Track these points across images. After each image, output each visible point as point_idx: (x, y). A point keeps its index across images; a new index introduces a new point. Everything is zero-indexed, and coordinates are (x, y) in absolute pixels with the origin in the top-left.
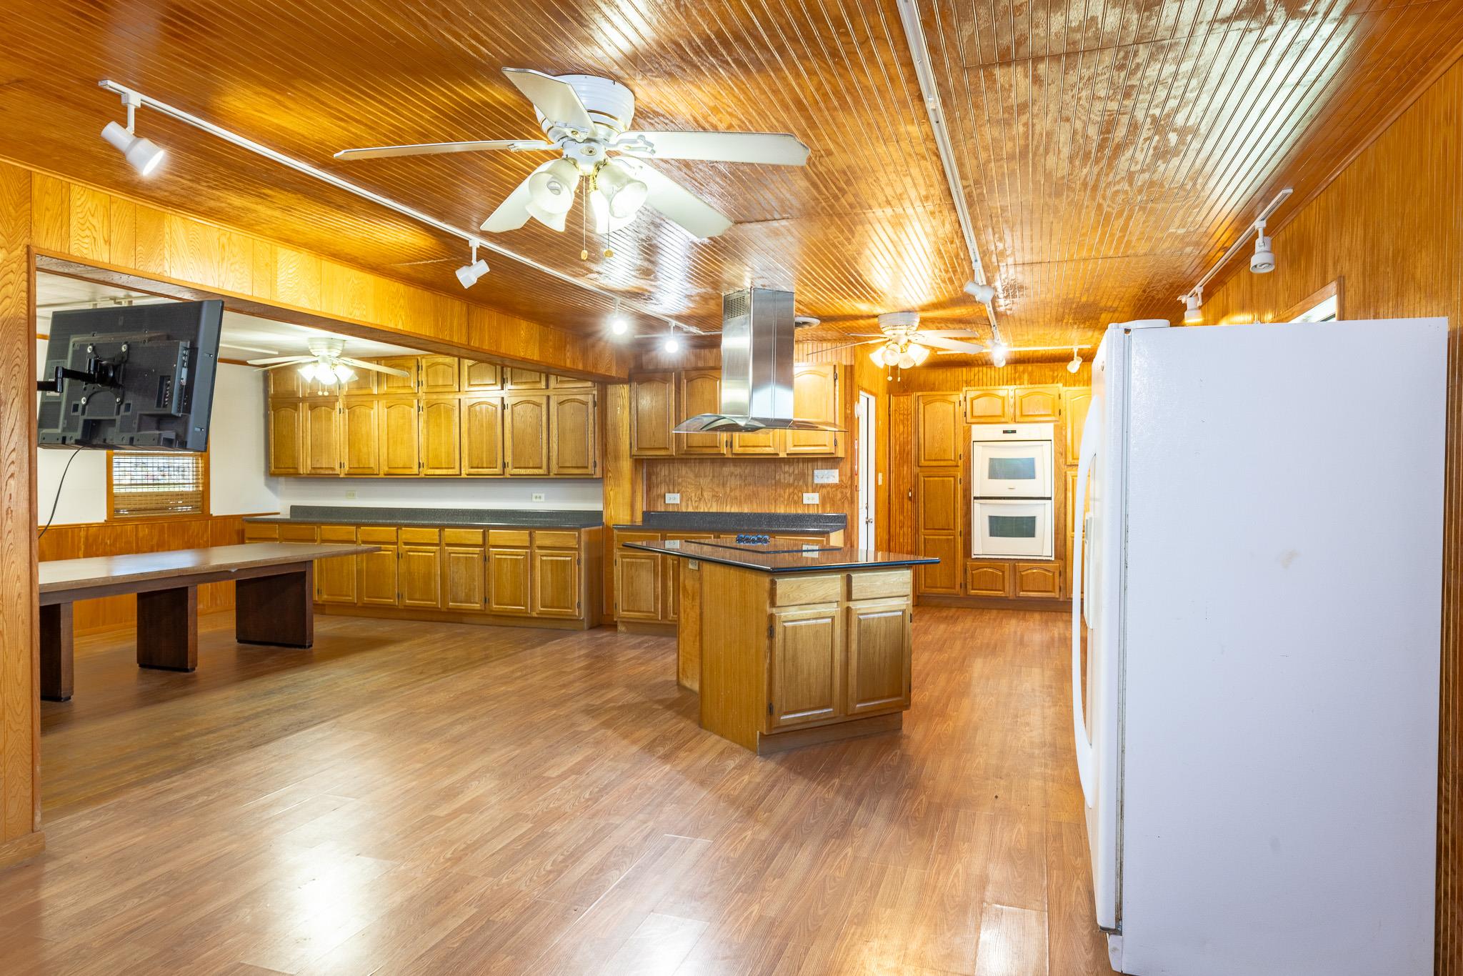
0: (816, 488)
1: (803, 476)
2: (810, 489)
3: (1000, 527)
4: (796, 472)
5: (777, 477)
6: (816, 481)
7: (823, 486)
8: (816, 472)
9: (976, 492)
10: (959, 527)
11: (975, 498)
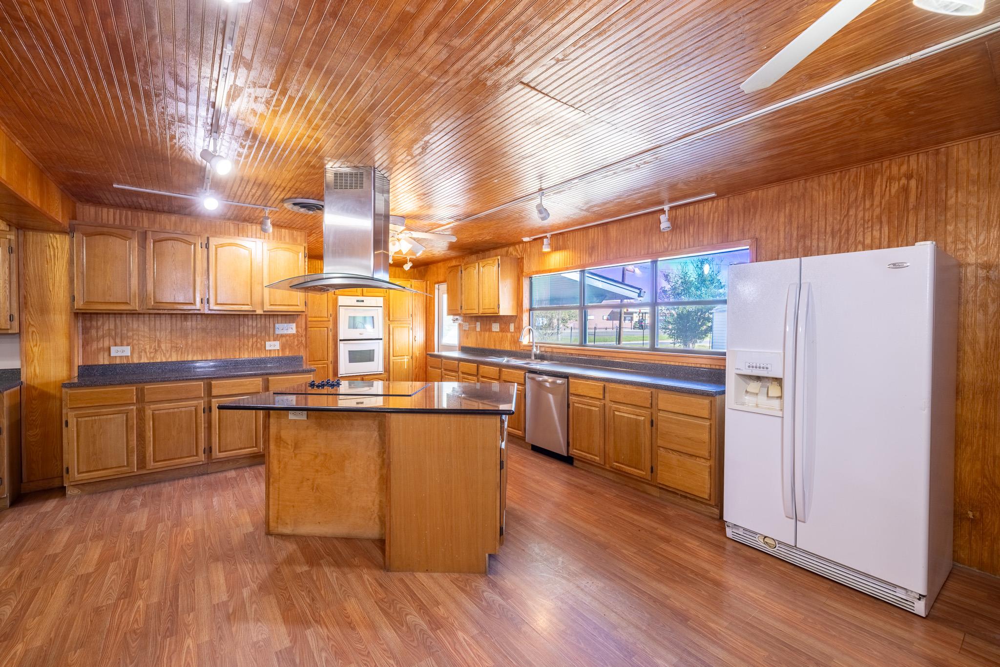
0: (277, 338)
1: (265, 329)
2: (272, 338)
3: (355, 357)
4: (259, 325)
5: (241, 330)
6: (277, 332)
7: (282, 336)
8: (277, 325)
9: (341, 336)
10: (331, 358)
11: (341, 340)
